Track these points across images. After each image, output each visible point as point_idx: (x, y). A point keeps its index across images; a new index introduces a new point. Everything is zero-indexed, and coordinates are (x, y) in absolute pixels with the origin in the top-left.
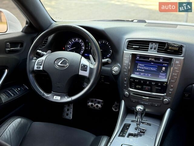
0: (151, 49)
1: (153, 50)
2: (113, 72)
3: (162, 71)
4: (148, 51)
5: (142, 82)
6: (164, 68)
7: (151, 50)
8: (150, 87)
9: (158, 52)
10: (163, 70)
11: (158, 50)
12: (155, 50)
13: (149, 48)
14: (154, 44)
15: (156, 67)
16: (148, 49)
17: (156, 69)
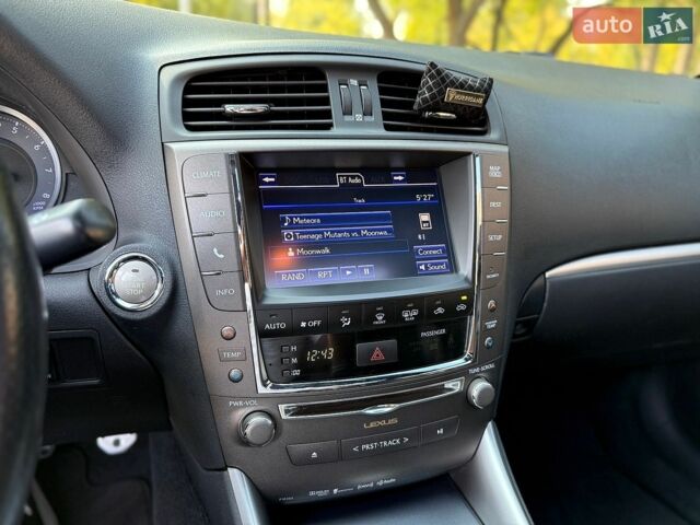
0: (348, 111)
1: (359, 117)
2: (120, 301)
3: (422, 232)
4: (328, 127)
5: (346, 322)
6: (425, 217)
7: (347, 118)
8: (392, 343)
9: (388, 128)
10: (424, 227)
11: (386, 116)
12: (368, 118)
13: (335, 107)
14: (354, 82)
15: (385, 217)
16: (328, 114)
17: (389, 231)
